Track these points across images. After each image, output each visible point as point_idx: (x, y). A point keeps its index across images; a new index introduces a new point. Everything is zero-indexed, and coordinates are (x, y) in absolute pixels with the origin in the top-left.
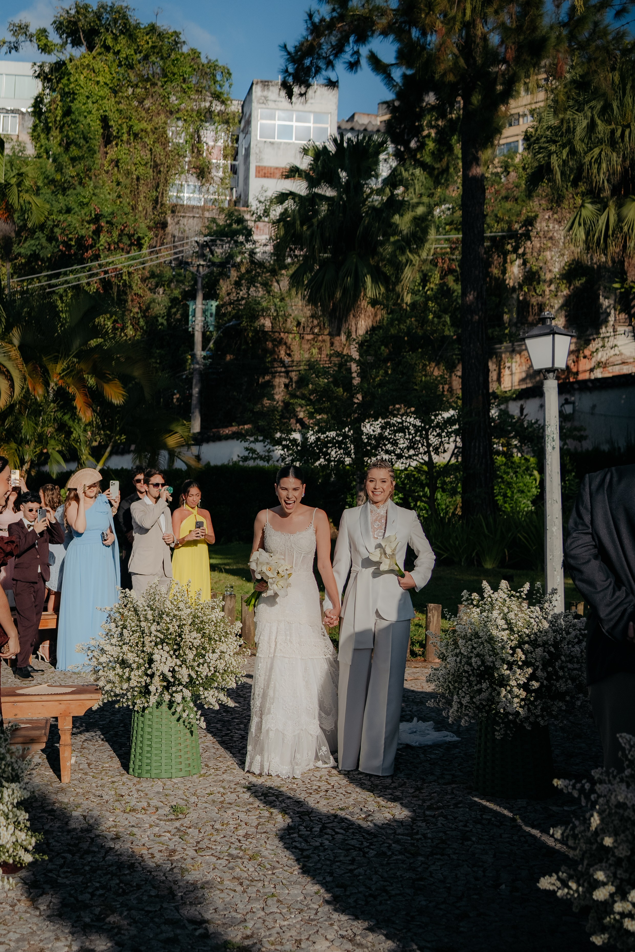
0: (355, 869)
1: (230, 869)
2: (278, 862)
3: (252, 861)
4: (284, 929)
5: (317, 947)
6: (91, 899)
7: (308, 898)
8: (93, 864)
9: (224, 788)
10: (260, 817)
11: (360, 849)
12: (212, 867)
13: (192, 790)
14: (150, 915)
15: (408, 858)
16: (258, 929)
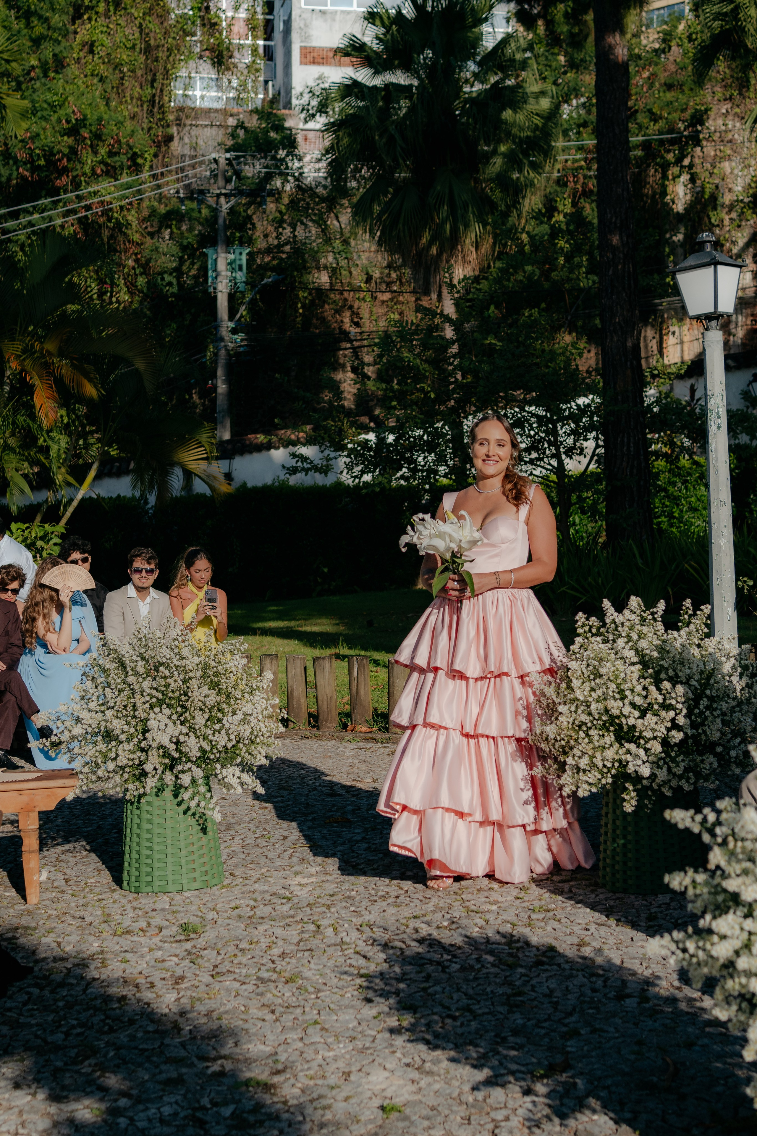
0: (430, 987)
1: (258, 994)
2: (325, 984)
3: (290, 984)
4: (328, 1060)
5: (372, 1078)
6: (64, 1040)
7: (364, 1024)
8: (69, 998)
9: (255, 900)
10: (303, 932)
11: (438, 963)
12: (233, 994)
13: (210, 905)
14: (146, 1053)
15: (502, 970)
16: (293, 1062)
